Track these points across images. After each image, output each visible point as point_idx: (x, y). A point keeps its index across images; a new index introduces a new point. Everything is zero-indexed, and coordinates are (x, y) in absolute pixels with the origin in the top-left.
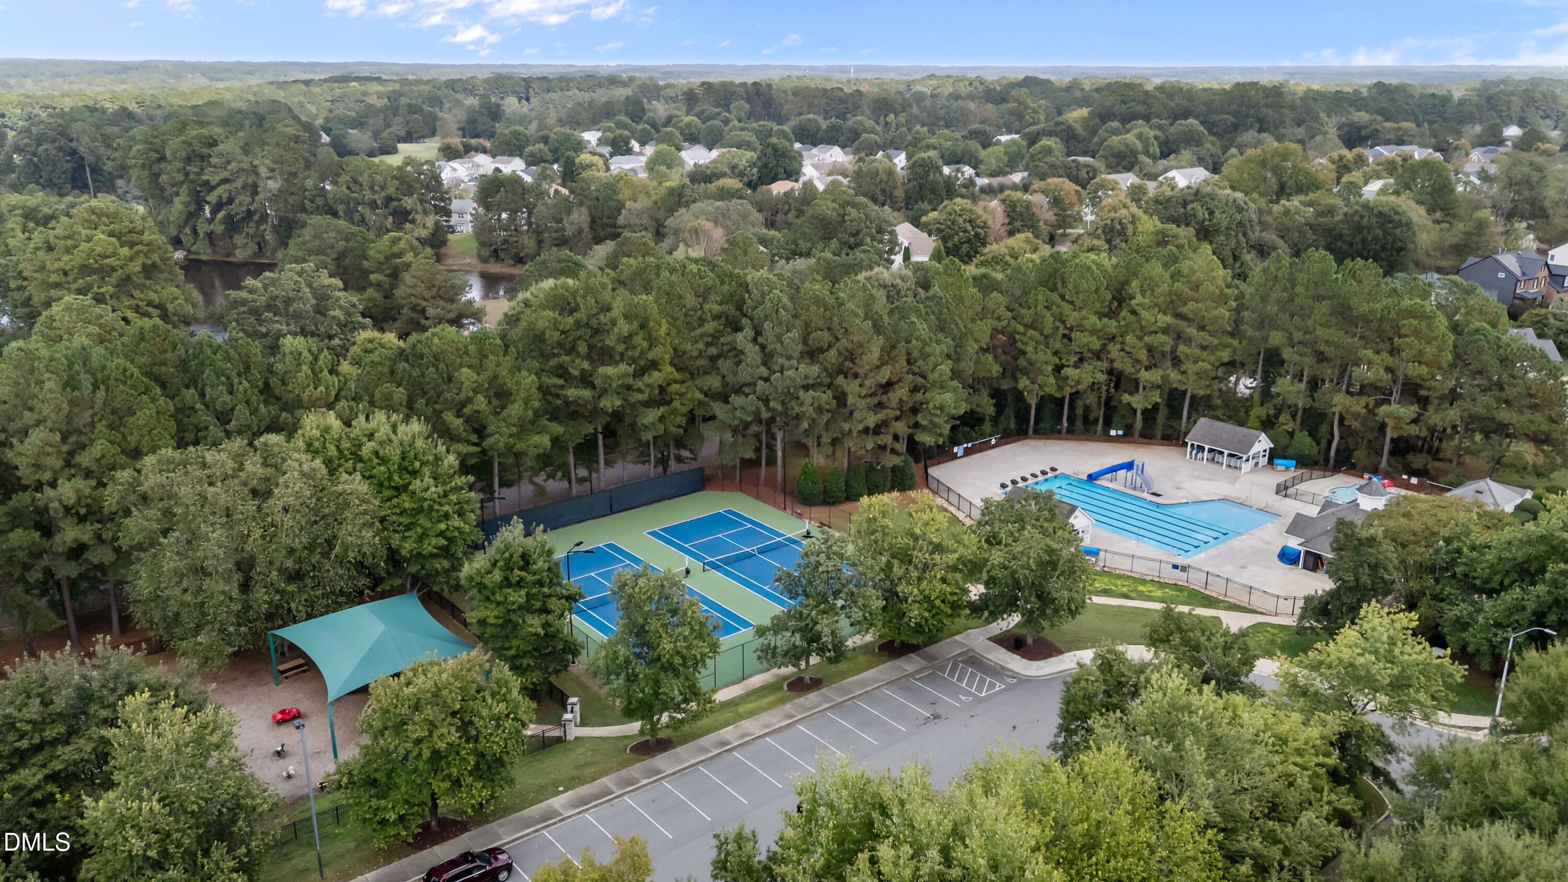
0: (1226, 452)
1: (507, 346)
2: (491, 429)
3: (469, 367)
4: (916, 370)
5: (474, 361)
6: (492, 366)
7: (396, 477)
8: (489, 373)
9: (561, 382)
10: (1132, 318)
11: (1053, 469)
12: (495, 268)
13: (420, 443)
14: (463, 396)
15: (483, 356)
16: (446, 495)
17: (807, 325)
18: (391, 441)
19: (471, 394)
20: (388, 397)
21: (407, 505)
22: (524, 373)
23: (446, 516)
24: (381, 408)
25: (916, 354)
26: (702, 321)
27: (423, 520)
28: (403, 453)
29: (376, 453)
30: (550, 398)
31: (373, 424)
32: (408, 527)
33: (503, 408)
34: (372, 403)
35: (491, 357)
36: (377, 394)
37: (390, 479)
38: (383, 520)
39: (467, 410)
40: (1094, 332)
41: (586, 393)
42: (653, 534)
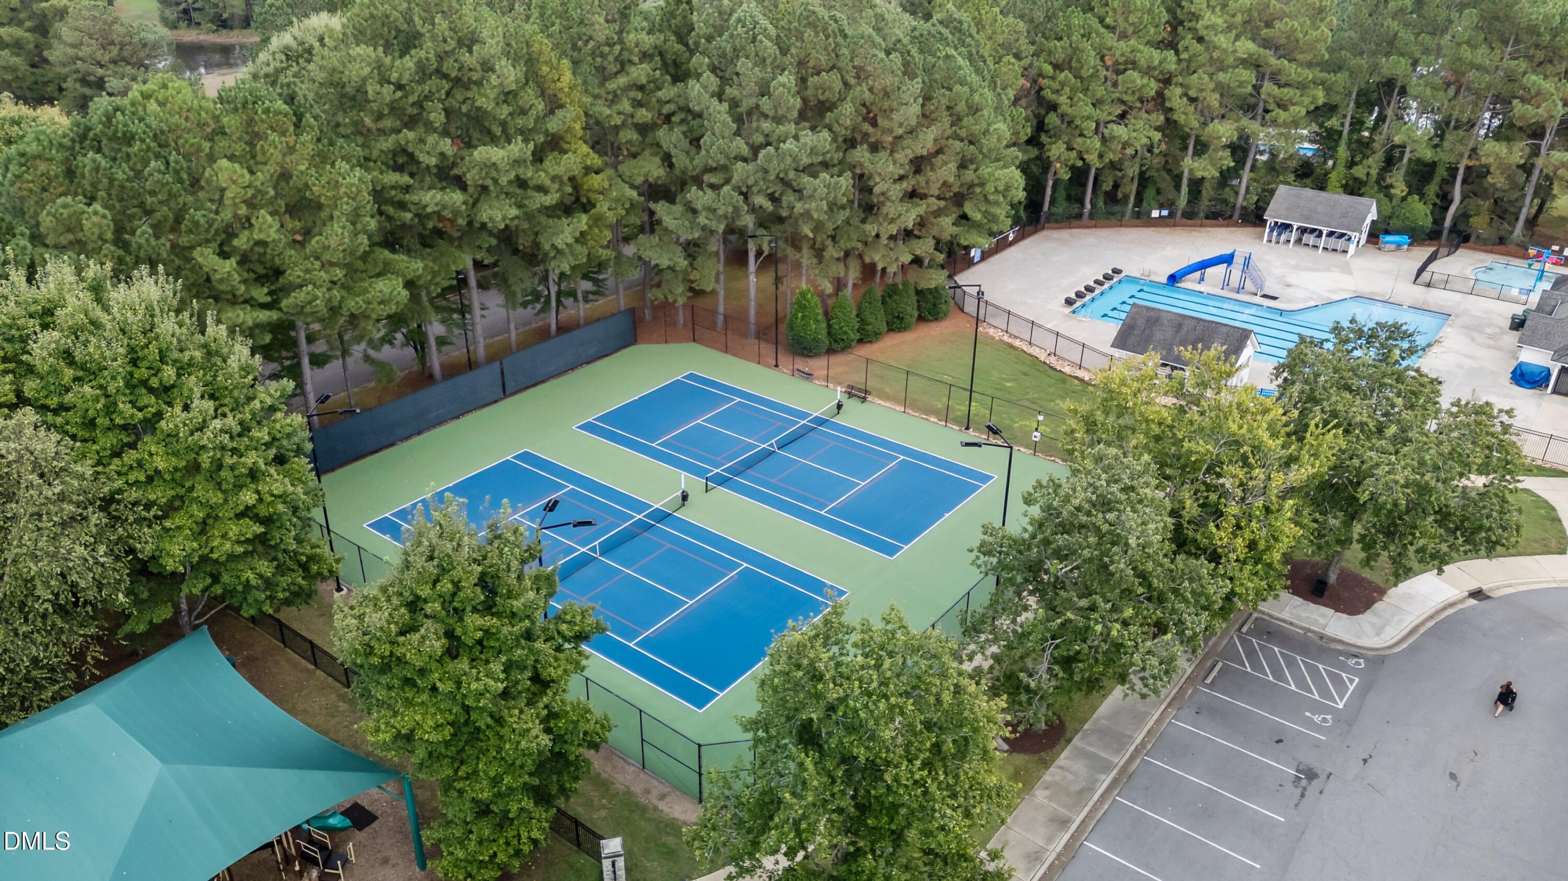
0: (1325, 231)
1: (299, 117)
2: (294, 274)
3: (232, 158)
4: (963, 133)
5: (239, 148)
6: (276, 154)
7: (125, 407)
8: (272, 168)
9: (405, 179)
10: (1199, 47)
11: (1117, 271)
12: (190, 36)
13: (167, 326)
14: (227, 215)
15: (253, 137)
16: (245, 429)
17: (801, 63)
18: (96, 324)
19: (243, 211)
20: (72, 225)
21: (160, 463)
22: (344, 166)
23: (254, 474)
24: (61, 248)
25: (961, 107)
26: (623, 65)
27: (203, 491)
28: (132, 350)
29: (67, 356)
30: (390, 210)
31: (47, 290)
32: (170, 509)
33: (308, 233)
34: (37, 238)
35: (273, 136)
36: (46, 221)
37: (110, 409)
38: (107, 502)
39: (241, 242)
40: (1148, 71)
41: (456, 197)
42: (589, 427)
